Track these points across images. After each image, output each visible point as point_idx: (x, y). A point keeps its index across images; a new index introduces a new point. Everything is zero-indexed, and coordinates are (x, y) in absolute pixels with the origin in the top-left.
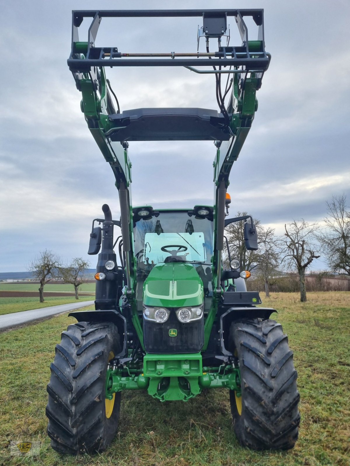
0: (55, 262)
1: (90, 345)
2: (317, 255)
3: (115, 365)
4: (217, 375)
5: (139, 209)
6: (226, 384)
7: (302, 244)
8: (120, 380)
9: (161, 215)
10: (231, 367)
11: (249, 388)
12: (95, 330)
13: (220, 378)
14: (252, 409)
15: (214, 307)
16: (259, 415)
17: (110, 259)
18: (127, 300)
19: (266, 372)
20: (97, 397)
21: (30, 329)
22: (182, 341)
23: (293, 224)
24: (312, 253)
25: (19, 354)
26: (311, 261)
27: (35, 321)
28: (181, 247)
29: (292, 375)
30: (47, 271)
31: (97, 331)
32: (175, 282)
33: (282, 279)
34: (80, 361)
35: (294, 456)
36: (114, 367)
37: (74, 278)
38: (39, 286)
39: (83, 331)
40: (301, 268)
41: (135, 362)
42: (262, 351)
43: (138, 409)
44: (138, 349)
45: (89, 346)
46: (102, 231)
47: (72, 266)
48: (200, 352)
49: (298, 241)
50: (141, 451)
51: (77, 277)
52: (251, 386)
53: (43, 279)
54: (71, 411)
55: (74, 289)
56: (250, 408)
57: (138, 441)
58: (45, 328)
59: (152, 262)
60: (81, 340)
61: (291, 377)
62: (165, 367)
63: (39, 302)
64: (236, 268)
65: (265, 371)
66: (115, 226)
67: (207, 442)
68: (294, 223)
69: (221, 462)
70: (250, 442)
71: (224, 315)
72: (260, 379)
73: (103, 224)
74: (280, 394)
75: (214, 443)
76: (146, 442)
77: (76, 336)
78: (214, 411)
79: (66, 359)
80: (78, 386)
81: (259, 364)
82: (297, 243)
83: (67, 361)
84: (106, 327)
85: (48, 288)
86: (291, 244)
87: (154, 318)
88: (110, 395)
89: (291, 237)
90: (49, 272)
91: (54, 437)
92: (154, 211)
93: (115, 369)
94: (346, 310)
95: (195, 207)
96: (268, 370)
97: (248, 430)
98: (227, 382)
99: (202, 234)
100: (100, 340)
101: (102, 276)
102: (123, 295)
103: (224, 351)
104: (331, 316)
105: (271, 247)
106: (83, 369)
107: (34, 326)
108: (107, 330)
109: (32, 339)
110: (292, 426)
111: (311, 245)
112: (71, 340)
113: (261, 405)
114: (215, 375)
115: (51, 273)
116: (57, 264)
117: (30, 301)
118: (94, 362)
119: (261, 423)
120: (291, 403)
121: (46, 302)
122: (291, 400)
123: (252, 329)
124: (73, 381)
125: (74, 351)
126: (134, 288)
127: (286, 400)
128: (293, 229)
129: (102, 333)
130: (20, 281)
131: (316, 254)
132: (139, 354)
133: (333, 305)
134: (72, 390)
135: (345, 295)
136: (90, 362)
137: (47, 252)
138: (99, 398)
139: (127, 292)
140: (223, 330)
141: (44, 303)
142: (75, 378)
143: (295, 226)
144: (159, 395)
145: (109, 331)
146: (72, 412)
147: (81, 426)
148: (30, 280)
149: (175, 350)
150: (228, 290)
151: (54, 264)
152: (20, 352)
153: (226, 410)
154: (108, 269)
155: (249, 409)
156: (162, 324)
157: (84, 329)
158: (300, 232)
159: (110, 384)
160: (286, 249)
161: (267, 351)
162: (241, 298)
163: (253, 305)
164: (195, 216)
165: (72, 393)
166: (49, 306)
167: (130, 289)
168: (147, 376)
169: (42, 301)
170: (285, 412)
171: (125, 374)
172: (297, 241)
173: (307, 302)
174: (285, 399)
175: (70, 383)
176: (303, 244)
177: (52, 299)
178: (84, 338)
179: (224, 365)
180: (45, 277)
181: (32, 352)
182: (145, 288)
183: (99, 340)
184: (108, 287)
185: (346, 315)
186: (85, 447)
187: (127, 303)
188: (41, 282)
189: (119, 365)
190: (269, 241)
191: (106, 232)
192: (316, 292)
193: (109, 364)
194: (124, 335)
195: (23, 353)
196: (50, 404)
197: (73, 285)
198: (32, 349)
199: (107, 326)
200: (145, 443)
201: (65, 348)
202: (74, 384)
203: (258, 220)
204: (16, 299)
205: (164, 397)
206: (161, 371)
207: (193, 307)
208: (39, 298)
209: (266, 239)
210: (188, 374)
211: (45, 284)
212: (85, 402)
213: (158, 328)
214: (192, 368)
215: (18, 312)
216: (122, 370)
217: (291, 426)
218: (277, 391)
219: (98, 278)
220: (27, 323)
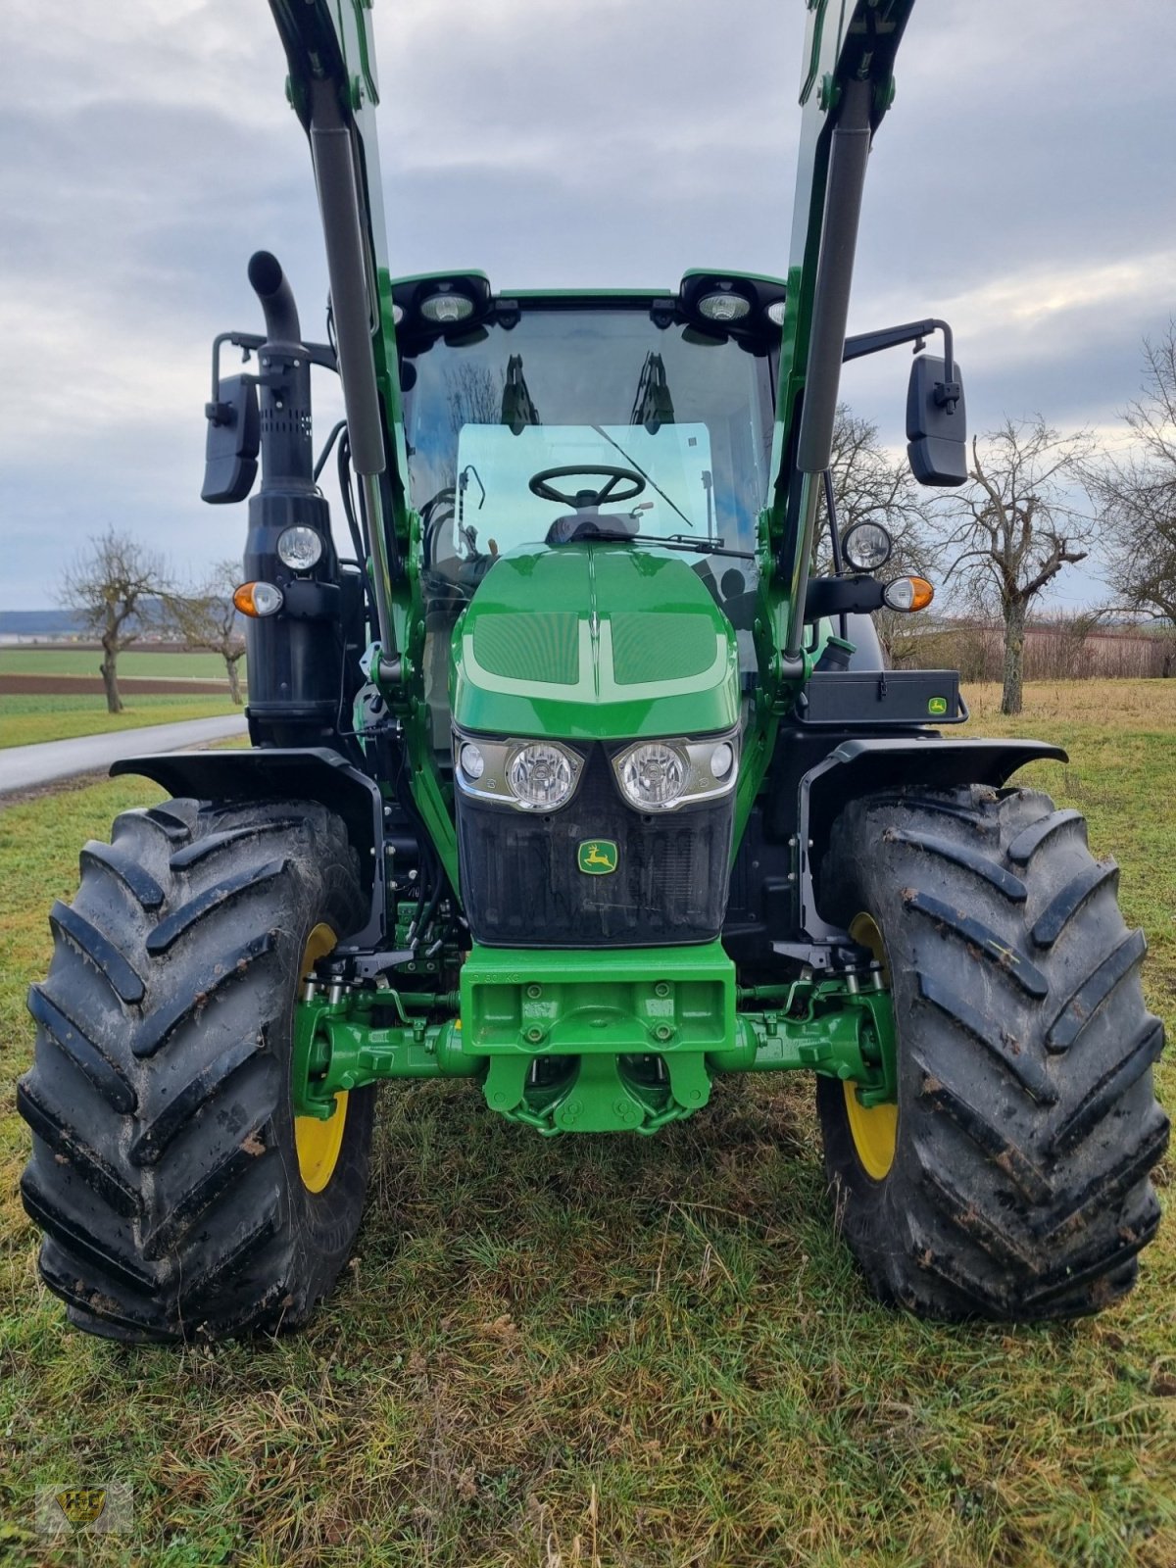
0: (146, 571)
1: (208, 906)
2: (1076, 552)
3: (338, 984)
4: (779, 1021)
5: (428, 287)
6: (817, 1058)
7: (1025, 510)
8: (365, 1041)
9: (528, 321)
10: (839, 990)
11: (943, 1095)
12: (236, 839)
13: (793, 1031)
14: (949, 1178)
15: (763, 736)
16: (978, 1206)
17: (299, 520)
18: (385, 708)
19: (1025, 1024)
20: (253, 1136)
21: (61, 804)
22: (637, 893)
23: (1001, 435)
24: (1058, 542)
25: (8, 898)
26: (1052, 573)
27: (85, 777)
28: (618, 475)
29: (1145, 1041)
30: (122, 604)
31: (246, 844)
32: (605, 625)
33: (936, 639)
34: (165, 978)
35: (1107, 1350)
36: (336, 989)
37: (223, 631)
38: (100, 657)
39: (177, 841)
40: (1014, 599)
41: (429, 952)
42: (1007, 932)
43: (447, 1124)
44: (441, 900)
45: (207, 913)
46: (258, 387)
47: (212, 593)
48: (719, 940)
49: (1015, 500)
50: (459, 1323)
51: (230, 628)
52: (953, 1087)
53: (112, 635)
54: (138, 1192)
55: (226, 670)
56: (943, 1175)
57: (445, 1272)
58: (116, 802)
59: (493, 545)
60: (172, 883)
61: (1139, 1048)
62: (562, 1011)
63: (106, 711)
64: (867, 564)
65: (1019, 1020)
66: (315, 368)
67: (732, 1281)
68: (1006, 430)
69: (805, 1385)
70: (924, 1295)
71: (814, 774)
72: (997, 1057)
73: (261, 357)
74: (1085, 1121)
75: (764, 1287)
76: (482, 1282)
77: (146, 868)
78: (747, 1137)
79: (98, 969)
80: (164, 1091)
81: (989, 989)
82: (1008, 507)
83: (105, 978)
84: (286, 823)
85: (130, 666)
86: (987, 512)
87: (504, 789)
88: (323, 1102)
89: (991, 484)
90: (128, 607)
91: (74, 1292)
92: (493, 300)
93: (340, 999)
94: (1163, 740)
95: (684, 281)
96: (1034, 1020)
97: (926, 1260)
98: (822, 1049)
99: (701, 431)
100: (258, 883)
101: (266, 599)
102: (369, 684)
103: (813, 924)
104: (1116, 760)
105: (909, 526)
106: (182, 1017)
107: (77, 796)
108: (292, 838)
109: (62, 841)
110: (1122, 1244)
111: (1060, 513)
112: (120, 883)
113: (996, 1168)
114: (772, 1021)
115: (138, 614)
116: (156, 579)
117: (77, 709)
118: (231, 982)
119: (989, 1237)
120: (1127, 1157)
121: (130, 714)
122: (1129, 1143)
123: (951, 834)
124: (137, 1066)
125: (135, 933)
126: (416, 652)
127: (1105, 1145)
128: (1002, 455)
129: (267, 853)
130: (43, 640)
131: (1073, 548)
132: (445, 922)
133: (1113, 723)
134: (136, 1107)
135: (1147, 690)
136: (212, 985)
137: (115, 537)
138: (262, 1137)
139: (383, 667)
140: (810, 837)
141: (125, 714)
142: (140, 1055)
143: (1008, 442)
144: (531, 1105)
145: (302, 842)
146: (141, 1199)
147: (190, 1250)
148: (75, 639)
149: (606, 932)
150: (822, 665)
151: (145, 580)
152: (11, 890)
153: (794, 1133)
154: (294, 563)
155: (937, 1180)
156: (547, 817)
157: (183, 832)
158: (1024, 466)
159: (320, 1058)
160: (965, 530)
161: (1032, 934)
162: (879, 697)
163: (925, 727)
164: (683, 327)
165: (136, 1120)
166: (138, 726)
167: (393, 656)
168: (477, 1052)
169: (114, 707)
170: (1099, 1195)
171: (382, 1016)
172: (1010, 500)
173: (1025, 715)
174: (1103, 1138)
175: (124, 1078)
176: (1031, 509)
177: (154, 704)
178: (183, 875)
179: (806, 980)
180: (116, 627)
181: (54, 890)
182: (460, 648)
183: (252, 886)
184: (299, 652)
185: (1165, 757)
186: (211, 1339)
187: (387, 716)
188: (105, 645)
189: (358, 981)
190: (902, 504)
191: (276, 394)
192: (1048, 682)
193: (314, 976)
194: (374, 857)
195: (21, 897)
196: (39, 1162)
197: (221, 655)
198: (56, 881)
199: (290, 819)
200: (475, 1284)
201: (93, 923)
202: (141, 1081)
203: (871, 425)
204: (31, 699)
205: (556, 1118)
206: (541, 1027)
207: (697, 737)
208: (103, 699)
209: (893, 494)
210: (669, 1039)
211: (118, 651)
212: (201, 1156)
213: (525, 832)
214: (686, 1014)
215: (30, 744)
216: (370, 998)
217: (1117, 1248)
218: (1072, 1110)
219: (248, 607)
220: (55, 784)
